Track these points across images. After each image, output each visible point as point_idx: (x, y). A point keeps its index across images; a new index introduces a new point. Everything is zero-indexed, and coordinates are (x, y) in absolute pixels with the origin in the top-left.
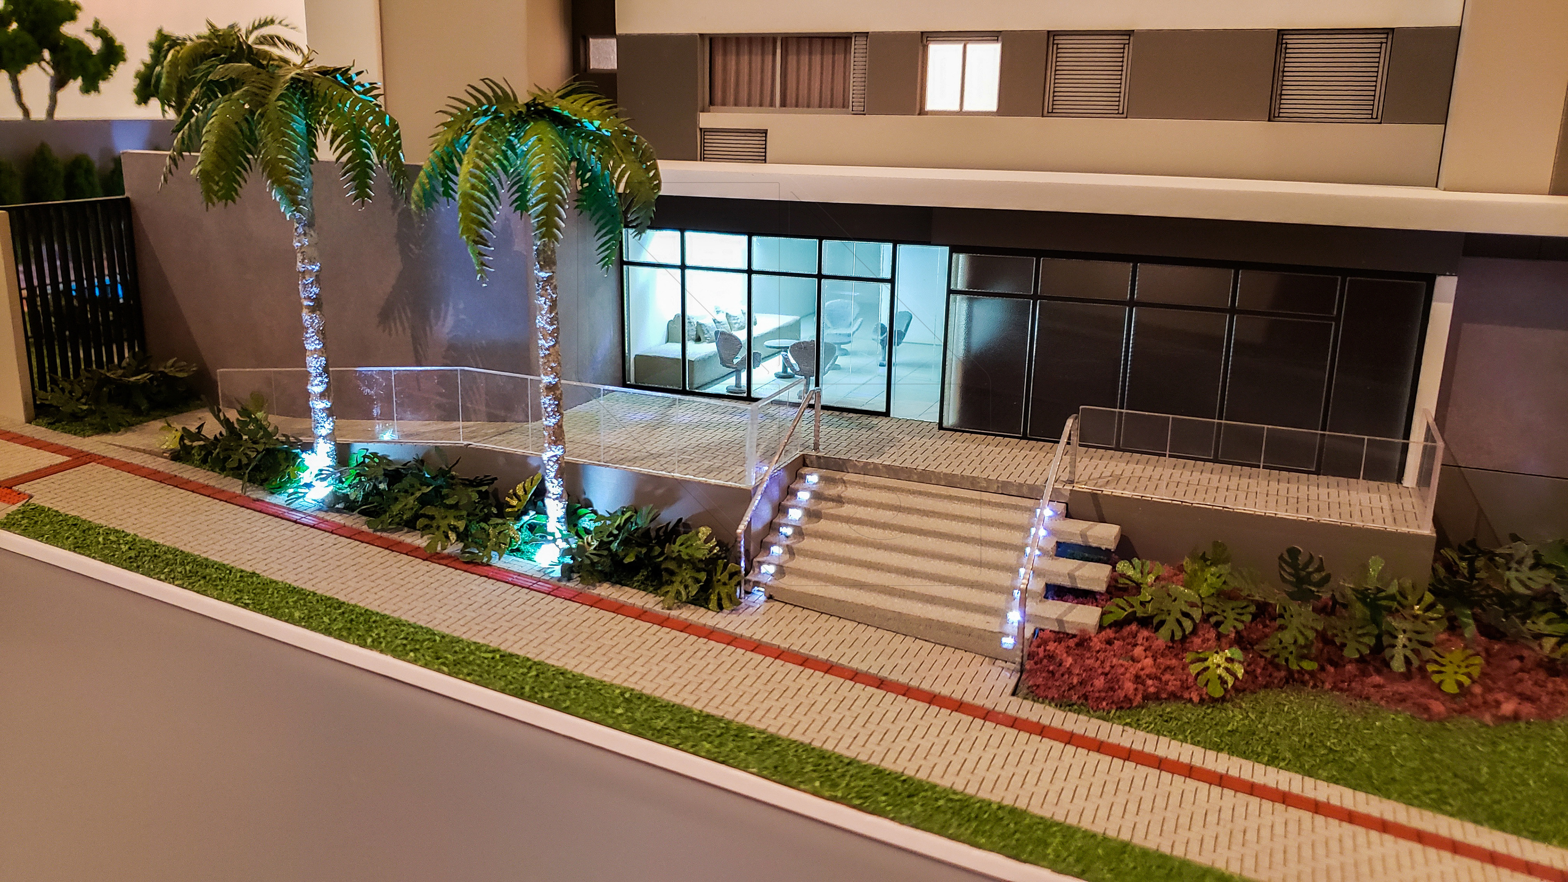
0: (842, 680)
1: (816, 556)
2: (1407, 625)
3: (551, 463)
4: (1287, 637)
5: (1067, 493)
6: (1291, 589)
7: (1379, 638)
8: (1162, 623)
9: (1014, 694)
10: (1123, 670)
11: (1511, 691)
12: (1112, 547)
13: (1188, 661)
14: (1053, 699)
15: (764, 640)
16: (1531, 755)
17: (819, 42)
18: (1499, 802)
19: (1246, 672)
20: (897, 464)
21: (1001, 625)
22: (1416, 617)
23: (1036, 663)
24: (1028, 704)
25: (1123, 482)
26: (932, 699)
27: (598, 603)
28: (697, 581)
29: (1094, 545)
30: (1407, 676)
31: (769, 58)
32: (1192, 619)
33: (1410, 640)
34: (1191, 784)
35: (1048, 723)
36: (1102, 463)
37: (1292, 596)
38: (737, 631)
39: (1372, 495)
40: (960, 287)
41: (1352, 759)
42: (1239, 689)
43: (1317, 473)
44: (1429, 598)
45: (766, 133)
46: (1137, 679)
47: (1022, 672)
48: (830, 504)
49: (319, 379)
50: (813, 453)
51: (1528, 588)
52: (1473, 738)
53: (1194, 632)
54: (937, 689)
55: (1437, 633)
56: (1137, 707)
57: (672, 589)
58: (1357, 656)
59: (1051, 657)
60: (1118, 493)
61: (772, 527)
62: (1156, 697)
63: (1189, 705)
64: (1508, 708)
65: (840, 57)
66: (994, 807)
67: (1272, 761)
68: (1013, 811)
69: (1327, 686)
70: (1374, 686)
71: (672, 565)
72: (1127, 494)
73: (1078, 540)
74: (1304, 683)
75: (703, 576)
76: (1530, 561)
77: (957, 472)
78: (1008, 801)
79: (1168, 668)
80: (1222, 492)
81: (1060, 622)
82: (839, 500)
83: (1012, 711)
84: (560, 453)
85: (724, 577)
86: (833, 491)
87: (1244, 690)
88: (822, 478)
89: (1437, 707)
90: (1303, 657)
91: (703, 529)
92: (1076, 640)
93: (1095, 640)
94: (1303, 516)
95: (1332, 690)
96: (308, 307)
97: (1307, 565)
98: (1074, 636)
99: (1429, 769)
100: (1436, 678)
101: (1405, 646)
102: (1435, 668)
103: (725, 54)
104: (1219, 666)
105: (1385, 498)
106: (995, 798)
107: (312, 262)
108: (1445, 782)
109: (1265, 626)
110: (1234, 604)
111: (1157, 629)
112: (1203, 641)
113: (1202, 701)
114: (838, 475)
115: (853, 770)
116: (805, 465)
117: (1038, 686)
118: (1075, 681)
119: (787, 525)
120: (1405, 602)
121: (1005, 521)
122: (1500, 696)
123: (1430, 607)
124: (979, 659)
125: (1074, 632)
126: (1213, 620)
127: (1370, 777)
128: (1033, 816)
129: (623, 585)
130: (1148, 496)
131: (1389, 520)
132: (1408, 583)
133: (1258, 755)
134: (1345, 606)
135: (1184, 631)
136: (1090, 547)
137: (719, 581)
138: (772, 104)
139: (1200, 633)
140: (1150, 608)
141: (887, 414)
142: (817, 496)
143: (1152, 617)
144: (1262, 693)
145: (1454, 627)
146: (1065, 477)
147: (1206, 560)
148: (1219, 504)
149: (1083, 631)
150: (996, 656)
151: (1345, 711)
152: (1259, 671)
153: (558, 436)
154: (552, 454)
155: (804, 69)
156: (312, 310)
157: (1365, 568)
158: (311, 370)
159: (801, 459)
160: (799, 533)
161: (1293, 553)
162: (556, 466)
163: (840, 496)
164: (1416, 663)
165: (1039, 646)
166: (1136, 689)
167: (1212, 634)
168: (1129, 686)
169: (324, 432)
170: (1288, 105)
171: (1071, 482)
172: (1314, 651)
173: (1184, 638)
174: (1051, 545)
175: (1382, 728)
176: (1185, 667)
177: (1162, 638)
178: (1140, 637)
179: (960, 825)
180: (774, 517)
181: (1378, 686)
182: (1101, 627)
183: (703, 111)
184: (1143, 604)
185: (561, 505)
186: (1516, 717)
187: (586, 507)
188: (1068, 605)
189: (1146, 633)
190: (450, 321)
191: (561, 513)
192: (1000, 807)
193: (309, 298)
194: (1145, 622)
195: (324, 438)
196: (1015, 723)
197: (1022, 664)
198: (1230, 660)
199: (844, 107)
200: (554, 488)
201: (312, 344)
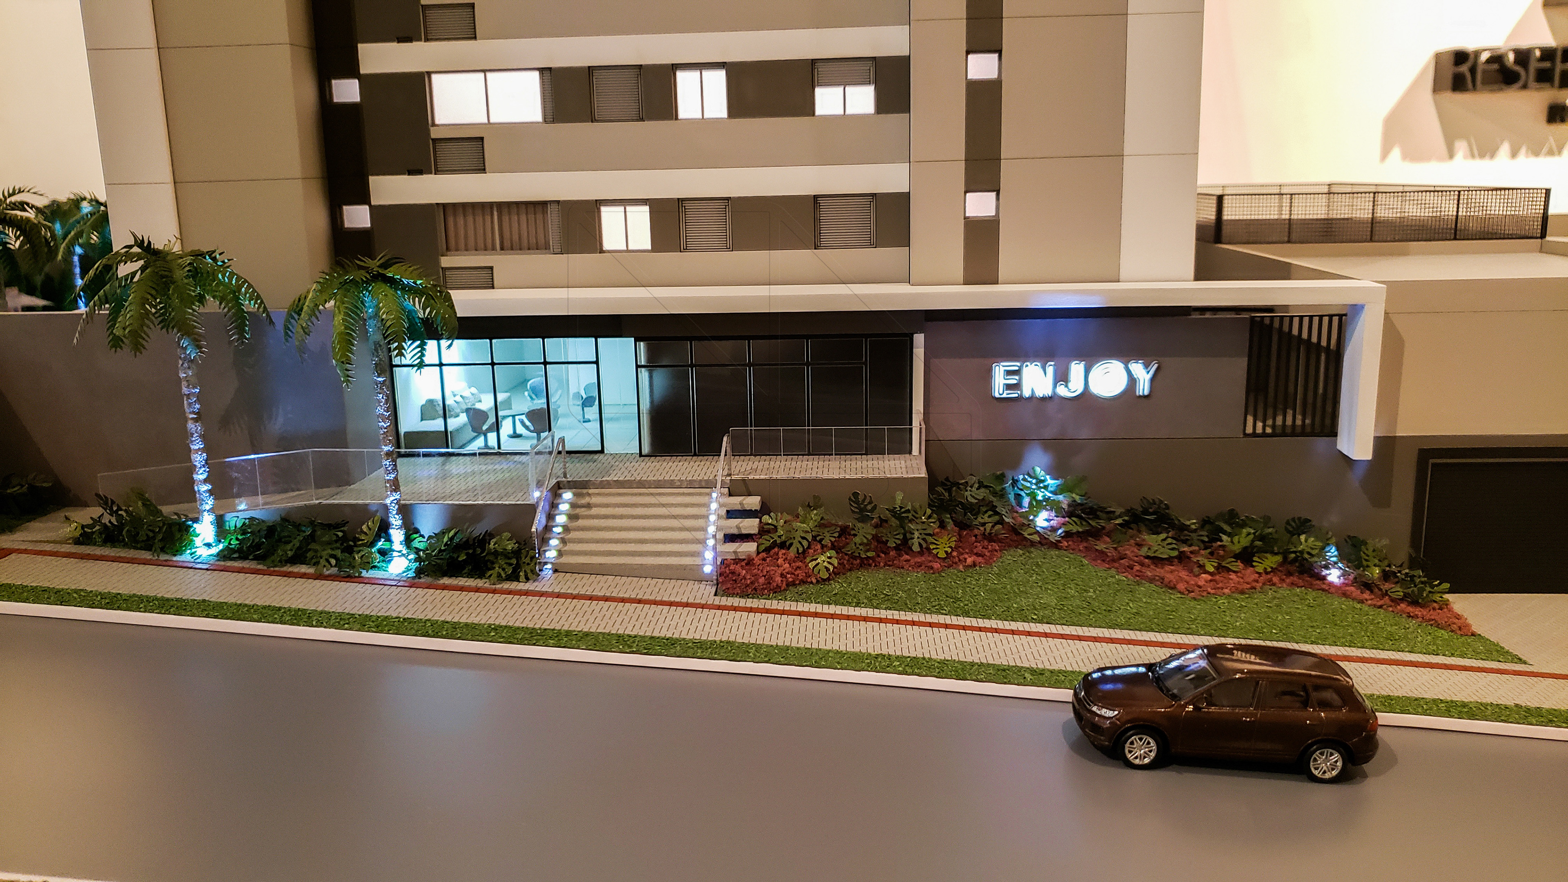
0: (616, 603)
1: (581, 541)
2: (919, 527)
3: (393, 505)
4: (857, 540)
5: (729, 482)
6: (857, 516)
7: (905, 535)
8: (791, 544)
9: (716, 595)
10: (773, 572)
11: (971, 553)
12: (758, 508)
13: (808, 561)
14: (738, 594)
15: (562, 591)
16: (981, 581)
17: (524, 206)
18: (967, 605)
19: (839, 563)
20: (620, 479)
21: (702, 561)
22: (924, 523)
23: (725, 577)
24: (724, 598)
25: (759, 471)
26: (671, 604)
27: (445, 588)
28: (511, 564)
29: (748, 509)
30: (921, 553)
31: (488, 218)
32: (807, 540)
33: (921, 534)
34: (817, 620)
35: (737, 605)
36: (745, 464)
37: (858, 520)
38: (543, 590)
39: (896, 462)
40: (643, 363)
41: (897, 598)
42: (836, 573)
43: (866, 454)
44: (929, 511)
45: (492, 271)
46: (782, 575)
47: (718, 584)
48: (583, 509)
49: (203, 469)
50: (564, 479)
51: (976, 499)
52: (955, 578)
53: (809, 547)
54: (672, 599)
55: (935, 527)
56: (784, 590)
57: (494, 573)
58: (895, 545)
59: (733, 573)
60: (757, 477)
61: (548, 528)
62: (793, 584)
63: (811, 585)
64: (970, 561)
65: (539, 216)
66: (718, 642)
67: (858, 605)
68: (728, 642)
69: (882, 564)
70: (905, 561)
71: (491, 558)
72: (762, 477)
73: (739, 507)
74: (870, 565)
75: (514, 561)
76: (976, 485)
77: (661, 478)
78: (724, 639)
79: (799, 568)
80: (815, 470)
81: (735, 552)
82: (589, 506)
83: (717, 603)
84: (398, 497)
85: (527, 560)
86: (586, 500)
87: (839, 574)
88: (575, 494)
89: (936, 565)
90: (868, 551)
91: (505, 534)
92: (746, 561)
93: (756, 559)
94: (859, 476)
95: (884, 566)
96: (192, 419)
97: (864, 501)
98: (744, 560)
99: (934, 596)
100: (935, 552)
101: (918, 538)
102: (935, 546)
103: (455, 215)
104: (824, 561)
105: (903, 462)
106: (718, 639)
107: (194, 387)
108: (942, 601)
109: (846, 539)
110: (829, 529)
111: (789, 549)
112: (814, 551)
113: (818, 582)
114: (585, 491)
115: (637, 639)
116: (560, 488)
117: (728, 589)
118: (749, 582)
119: (557, 526)
120: (917, 516)
121: (695, 503)
122: (966, 556)
123: (930, 517)
124: (692, 582)
125: (743, 557)
126: (818, 539)
127: (906, 604)
128: (739, 643)
129: (457, 577)
130: (774, 477)
131: (905, 472)
132: (917, 506)
133: (850, 603)
134: (886, 521)
135: (803, 546)
136: (746, 510)
137: (524, 563)
138: (494, 248)
139: (812, 547)
140: (783, 538)
141: (602, 451)
142: (573, 506)
143: (785, 542)
144: (848, 574)
145: (942, 525)
146: (725, 473)
147: (810, 507)
148: (814, 475)
149: (749, 556)
150: (701, 579)
151: (892, 576)
152: (845, 562)
153: (395, 486)
154: (394, 498)
155: (515, 225)
156: (196, 420)
157: (894, 498)
158: (196, 463)
159: (557, 485)
160: (566, 529)
161: (855, 494)
162: (397, 507)
163: (589, 504)
164: (924, 545)
165: (726, 568)
166: (782, 581)
167: (819, 546)
168: (778, 579)
169: (208, 507)
170: (824, 241)
171: (730, 475)
172: (872, 546)
173: (804, 551)
174: (723, 512)
175: (911, 581)
176: (807, 566)
177: (792, 552)
178: (780, 553)
179: (702, 652)
180: (548, 521)
181: (906, 561)
182: (758, 553)
183: (442, 256)
184: (780, 537)
185: (402, 532)
186: (974, 565)
187: (416, 533)
188: (738, 544)
189: (784, 551)
190: (281, 420)
191: (402, 538)
192: (721, 642)
193: (194, 413)
194: (783, 545)
195: (208, 511)
196: (719, 608)
197: (717, 580)
198: (830, 558)
199: (546, 249)
200: (396, 521)
201: (197, 445)
